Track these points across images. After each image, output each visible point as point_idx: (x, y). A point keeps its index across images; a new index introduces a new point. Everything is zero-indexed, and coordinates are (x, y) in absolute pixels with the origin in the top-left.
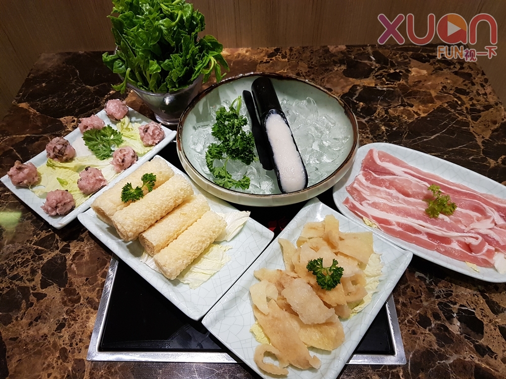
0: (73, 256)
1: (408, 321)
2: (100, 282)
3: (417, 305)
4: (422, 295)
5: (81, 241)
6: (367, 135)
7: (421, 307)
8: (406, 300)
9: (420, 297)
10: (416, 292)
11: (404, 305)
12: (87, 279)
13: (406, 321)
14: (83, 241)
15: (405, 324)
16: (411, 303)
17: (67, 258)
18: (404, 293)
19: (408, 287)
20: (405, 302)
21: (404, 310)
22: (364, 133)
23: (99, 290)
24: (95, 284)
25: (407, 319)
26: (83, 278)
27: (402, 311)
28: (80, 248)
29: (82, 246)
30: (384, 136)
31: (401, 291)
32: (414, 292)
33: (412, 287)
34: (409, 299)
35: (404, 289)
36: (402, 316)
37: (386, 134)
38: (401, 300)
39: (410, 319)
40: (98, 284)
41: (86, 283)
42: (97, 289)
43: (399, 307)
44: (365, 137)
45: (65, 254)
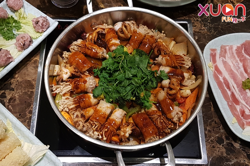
0: (9, 100)
1: (211, 141)
2: (28, 117)
3: (217, 131)
4: (220, 126)
5: (12, 90)
6: (197, 19)
7: (219, 133)
8: (211, 129)
9: (219, 127)
10: (217, 124)
11: (209, 131)
12: (20, 115)
13: (210, 140)
14: (14, 90)
15: (209, 142)
16: (213, 130)
17: (5, 101)
18: (210, 125)
19: (213, 121)
20: (210, 129)
21: (209, 134)
22: (196, 17)
23: (28, 121)
24: (25, 118)
25: (210, 139)
26: (17, 114)
27: (208, 135)
28: (12, 95)
29: (13, 93)
30: (208, 20)
31: (209, 123)
32: (216, 124)
33: (215, 121)
34: (213, 128)
35: (210, 122)
36: (208, 138)
37: (210, 18)
38: (208, 128)
39: (212, 139)
40: (27, 118)
41: (20, 117)
42: (27, 121)
43: (207, 132)
44: (196, 20)
45: (3, 99)
